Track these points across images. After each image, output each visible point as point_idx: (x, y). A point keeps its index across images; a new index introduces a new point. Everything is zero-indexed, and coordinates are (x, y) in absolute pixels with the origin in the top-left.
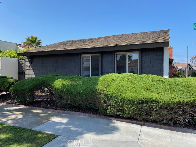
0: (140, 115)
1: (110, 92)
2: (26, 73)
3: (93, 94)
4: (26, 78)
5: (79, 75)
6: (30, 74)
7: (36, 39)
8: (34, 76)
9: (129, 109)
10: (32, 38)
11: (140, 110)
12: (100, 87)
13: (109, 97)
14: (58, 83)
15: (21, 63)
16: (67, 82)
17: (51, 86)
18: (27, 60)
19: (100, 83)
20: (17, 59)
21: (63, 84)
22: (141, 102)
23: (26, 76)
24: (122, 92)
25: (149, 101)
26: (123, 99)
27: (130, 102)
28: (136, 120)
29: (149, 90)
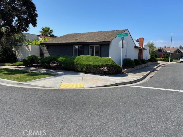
0: (88, 71)
1: (78, 62)
2: (45, 54)
3: (73, 63)
4: (45, 57)
5: (72, 56)
6: (47, 55)
7: (49, 29)
8: (49, 56)
9: (84, 68)
10: (46, 28)
11: (87, 69)
12: (75, 60)
13: (78, 64)
14: (60, 59)
15: (41, 48)
16: (64, 59)
17: (57, 60)
18: (45, 47)
19: (76, 59)
20: (39, 46)
21: (62, 59)
22: (87, 65)
23: (45, 56)
24: (83, 62)
25: (89, 65)
26: (82, 65)
27: (84, 65)
28: (87, 72)
29: (91, 61)
